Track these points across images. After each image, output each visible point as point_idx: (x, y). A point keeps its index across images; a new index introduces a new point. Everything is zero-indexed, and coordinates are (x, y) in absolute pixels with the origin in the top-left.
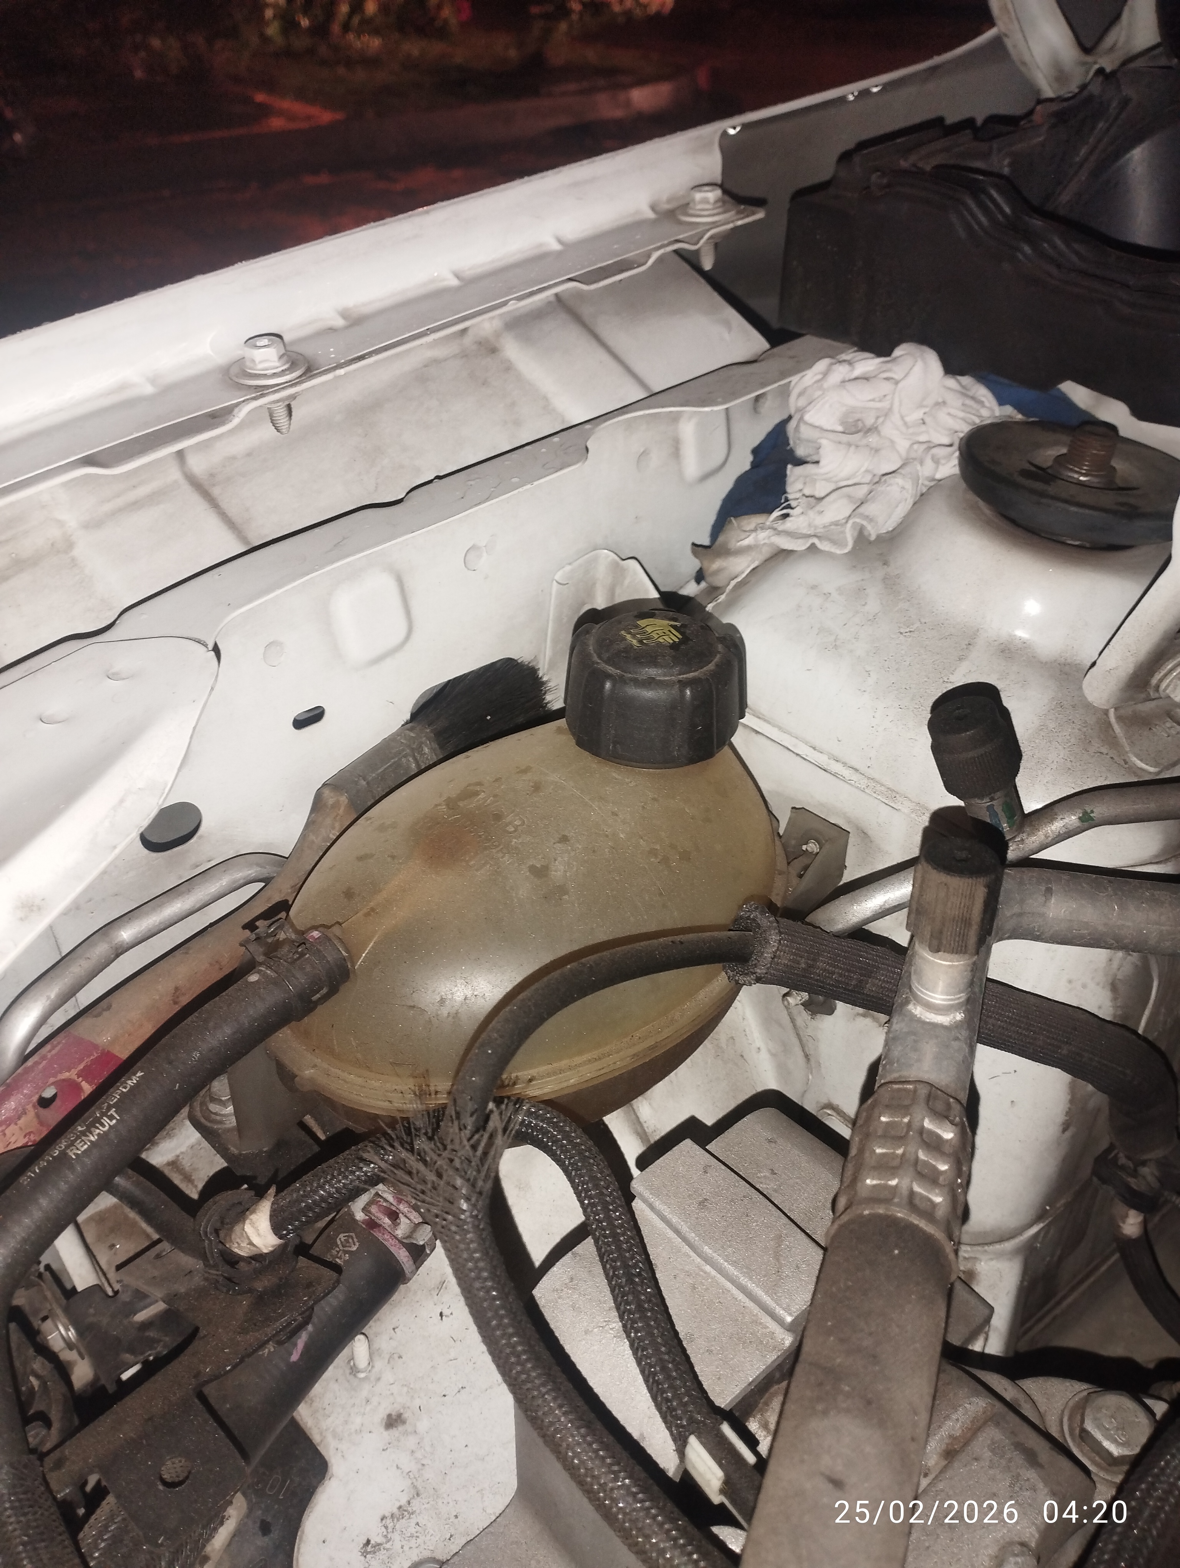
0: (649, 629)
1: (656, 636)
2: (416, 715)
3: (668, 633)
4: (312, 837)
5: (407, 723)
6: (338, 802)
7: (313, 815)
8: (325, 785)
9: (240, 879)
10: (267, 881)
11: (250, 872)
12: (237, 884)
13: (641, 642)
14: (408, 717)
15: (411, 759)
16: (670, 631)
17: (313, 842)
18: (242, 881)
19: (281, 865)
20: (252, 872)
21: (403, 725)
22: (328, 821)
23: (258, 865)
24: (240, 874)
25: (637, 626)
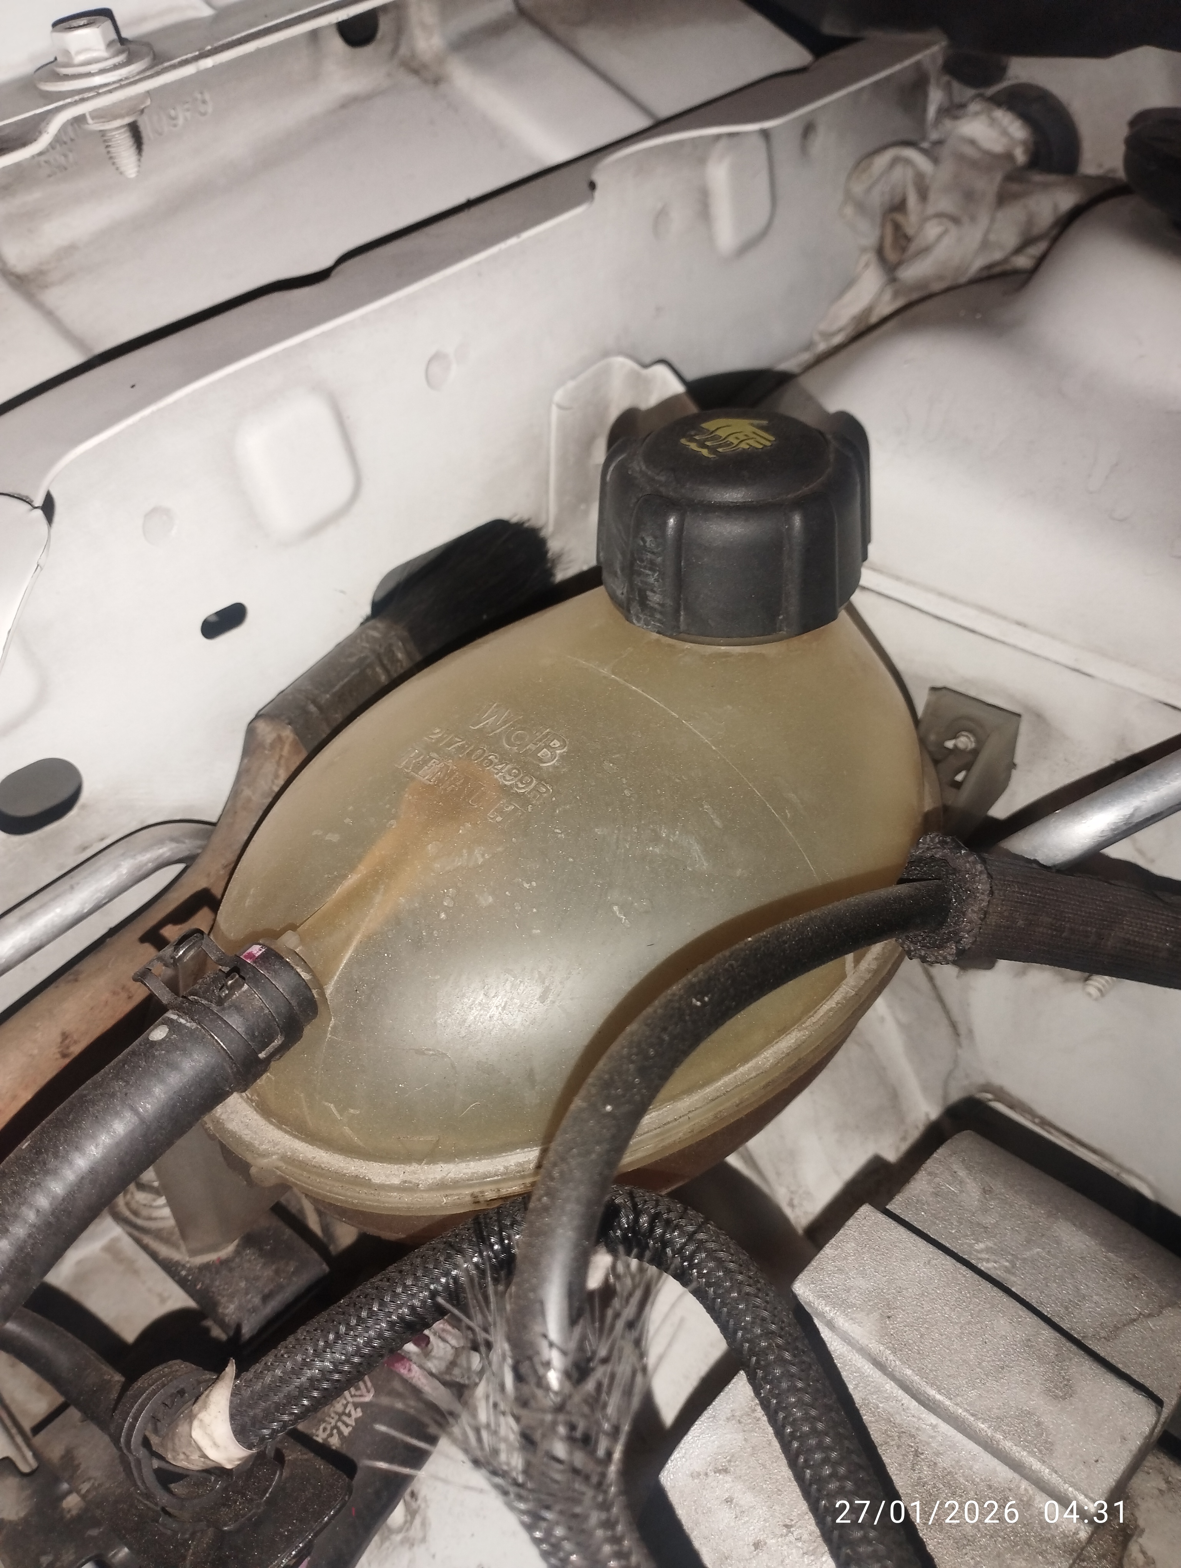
0: (722, 433)
1: (736, 442)
2: (380, 607)
3: (755, 436)
4: (247, 792)
5: (368, 619)
6: (279, 738)
7: (246, 761)
8: (258, 716)
9: (146, 864)
10: (189, 860)
11: (161, 851)
12: (144, 870)
13: (712, 450)
14: (367, 610)
15: (379, 670)
16: (754, 433)
17: (249, 800)
18: (150, 866)
19: (208, 836)
20: (165, 851)
21: (362, 624)
22: (269, 767)
23: (173, 839)
24: (147, 858)
25: (702, 431)
